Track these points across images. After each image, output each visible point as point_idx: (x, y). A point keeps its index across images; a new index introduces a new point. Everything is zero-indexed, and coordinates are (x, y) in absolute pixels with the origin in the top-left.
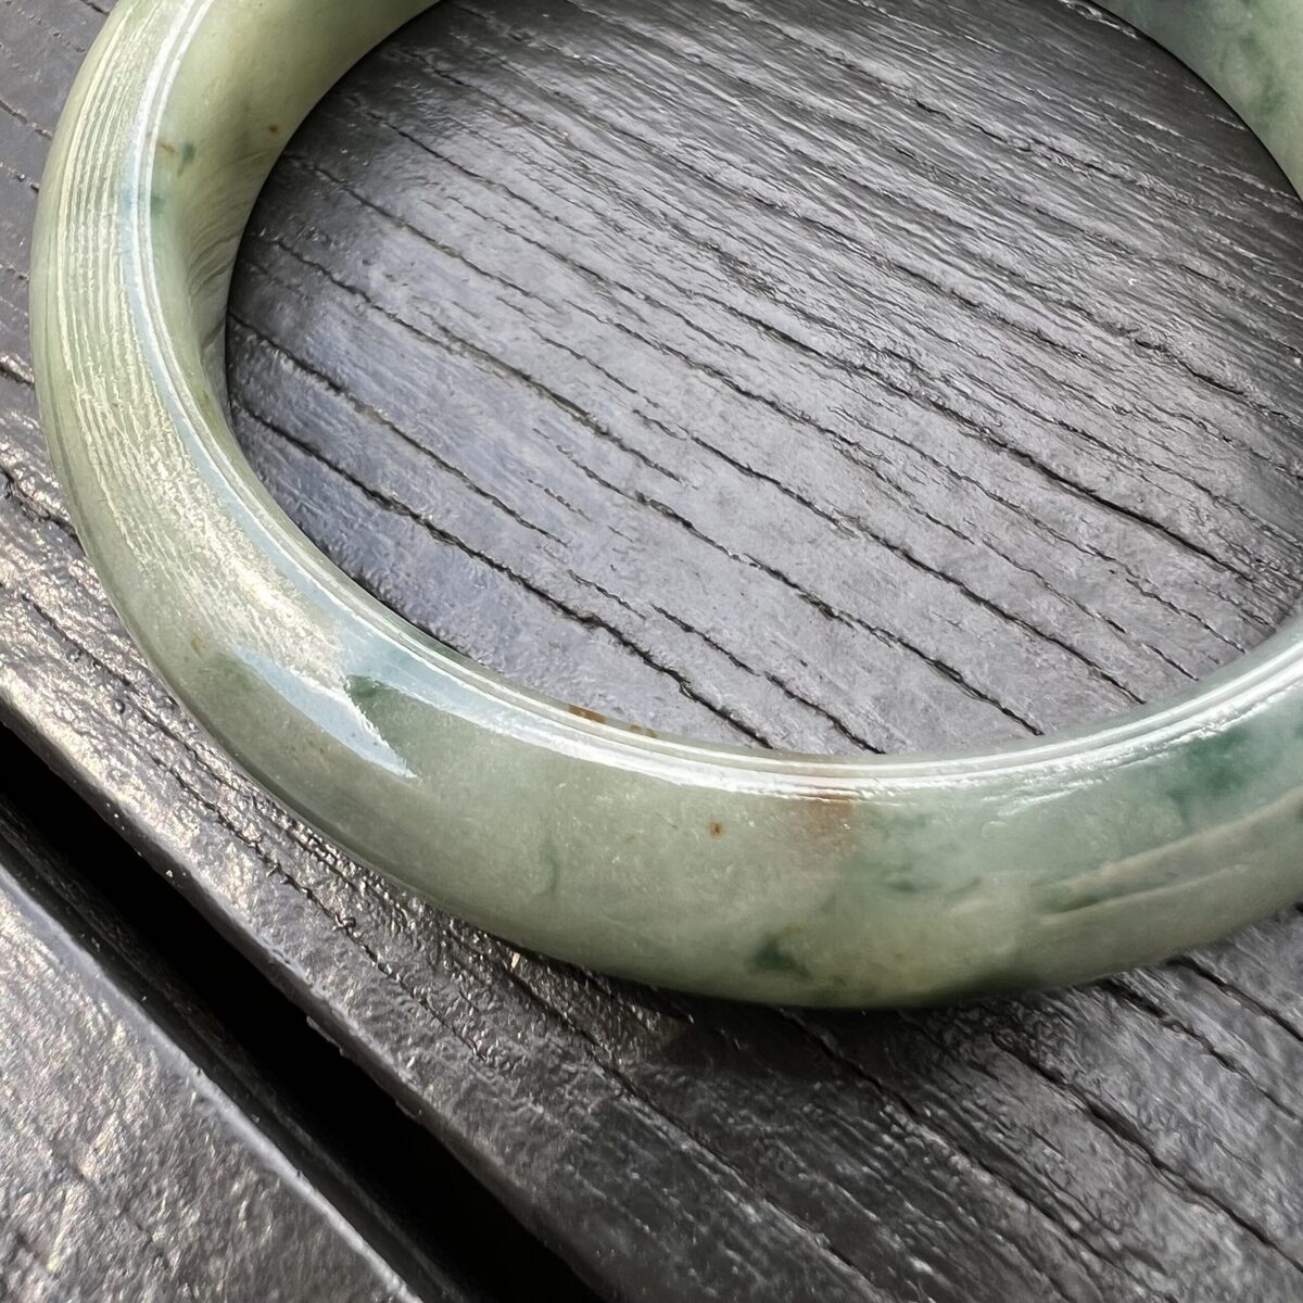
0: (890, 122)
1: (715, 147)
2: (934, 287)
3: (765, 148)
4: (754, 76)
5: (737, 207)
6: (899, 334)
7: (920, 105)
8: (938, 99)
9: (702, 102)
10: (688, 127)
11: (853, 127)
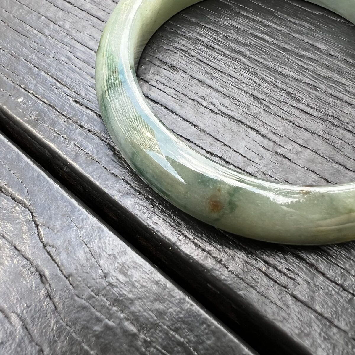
0: (323, 58)
1: (281, 65)
2: (341, 100)
3: (294, 65)
4: (287, 47)
5: (289, 80)
6: (334, 111)
7: (330, 54)
8: (334, 53)
9: (276, 53)
10: (273, 59)
11: (314, 59)
